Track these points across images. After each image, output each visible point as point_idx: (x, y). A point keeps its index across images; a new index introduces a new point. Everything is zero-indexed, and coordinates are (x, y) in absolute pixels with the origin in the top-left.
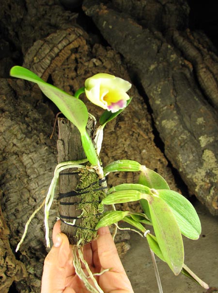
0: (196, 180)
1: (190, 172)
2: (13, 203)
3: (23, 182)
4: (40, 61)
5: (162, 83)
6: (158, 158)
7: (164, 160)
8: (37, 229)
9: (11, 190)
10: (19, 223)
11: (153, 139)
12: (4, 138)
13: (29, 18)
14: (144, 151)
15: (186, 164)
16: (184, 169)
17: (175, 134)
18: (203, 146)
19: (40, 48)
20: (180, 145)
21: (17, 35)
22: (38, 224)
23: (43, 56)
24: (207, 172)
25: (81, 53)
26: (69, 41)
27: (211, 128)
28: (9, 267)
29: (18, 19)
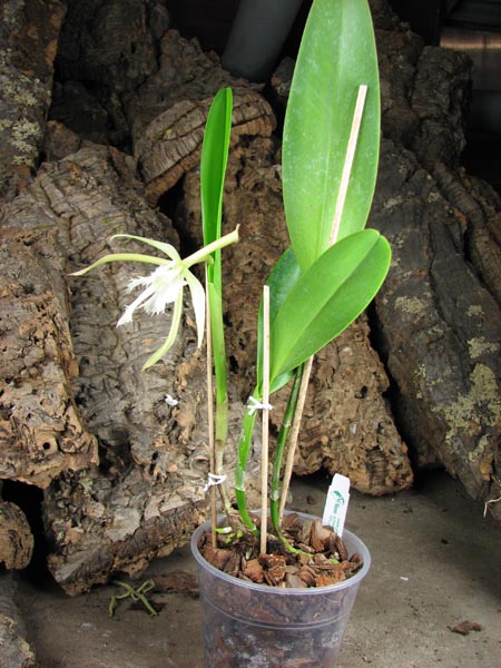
0: (452, 418)
1: (441, 401)
2: (82, 343)
3: (110, 314)
4: (176, 139)
5: (409, 230)
6: (373, 370)
7: (383, 376)
8: (117, 408)
9: (86, 319)
10: (83, 387)
11: (367, 333)
12: (90, 227)
13: (158, 80)
14: (347, 349)
15: (433, 383)
16: (428, 392)
17: (421, 323)
18: (473, 356)
19: (184, 116)
20: (428, 345)
21: (123, 108)
22: (121, 399)
23: (187, 129)
24: (476, 405)
25: (255, 149)
26: (244, 116)
27: (495, 327)
28: (70, 427)
29: (140, 74)
